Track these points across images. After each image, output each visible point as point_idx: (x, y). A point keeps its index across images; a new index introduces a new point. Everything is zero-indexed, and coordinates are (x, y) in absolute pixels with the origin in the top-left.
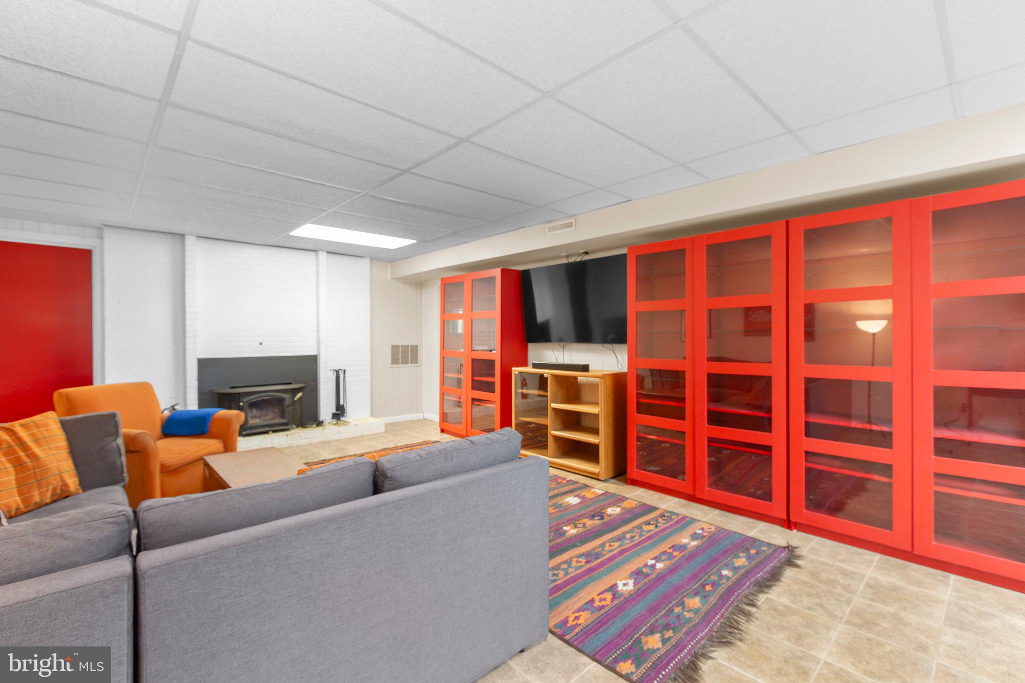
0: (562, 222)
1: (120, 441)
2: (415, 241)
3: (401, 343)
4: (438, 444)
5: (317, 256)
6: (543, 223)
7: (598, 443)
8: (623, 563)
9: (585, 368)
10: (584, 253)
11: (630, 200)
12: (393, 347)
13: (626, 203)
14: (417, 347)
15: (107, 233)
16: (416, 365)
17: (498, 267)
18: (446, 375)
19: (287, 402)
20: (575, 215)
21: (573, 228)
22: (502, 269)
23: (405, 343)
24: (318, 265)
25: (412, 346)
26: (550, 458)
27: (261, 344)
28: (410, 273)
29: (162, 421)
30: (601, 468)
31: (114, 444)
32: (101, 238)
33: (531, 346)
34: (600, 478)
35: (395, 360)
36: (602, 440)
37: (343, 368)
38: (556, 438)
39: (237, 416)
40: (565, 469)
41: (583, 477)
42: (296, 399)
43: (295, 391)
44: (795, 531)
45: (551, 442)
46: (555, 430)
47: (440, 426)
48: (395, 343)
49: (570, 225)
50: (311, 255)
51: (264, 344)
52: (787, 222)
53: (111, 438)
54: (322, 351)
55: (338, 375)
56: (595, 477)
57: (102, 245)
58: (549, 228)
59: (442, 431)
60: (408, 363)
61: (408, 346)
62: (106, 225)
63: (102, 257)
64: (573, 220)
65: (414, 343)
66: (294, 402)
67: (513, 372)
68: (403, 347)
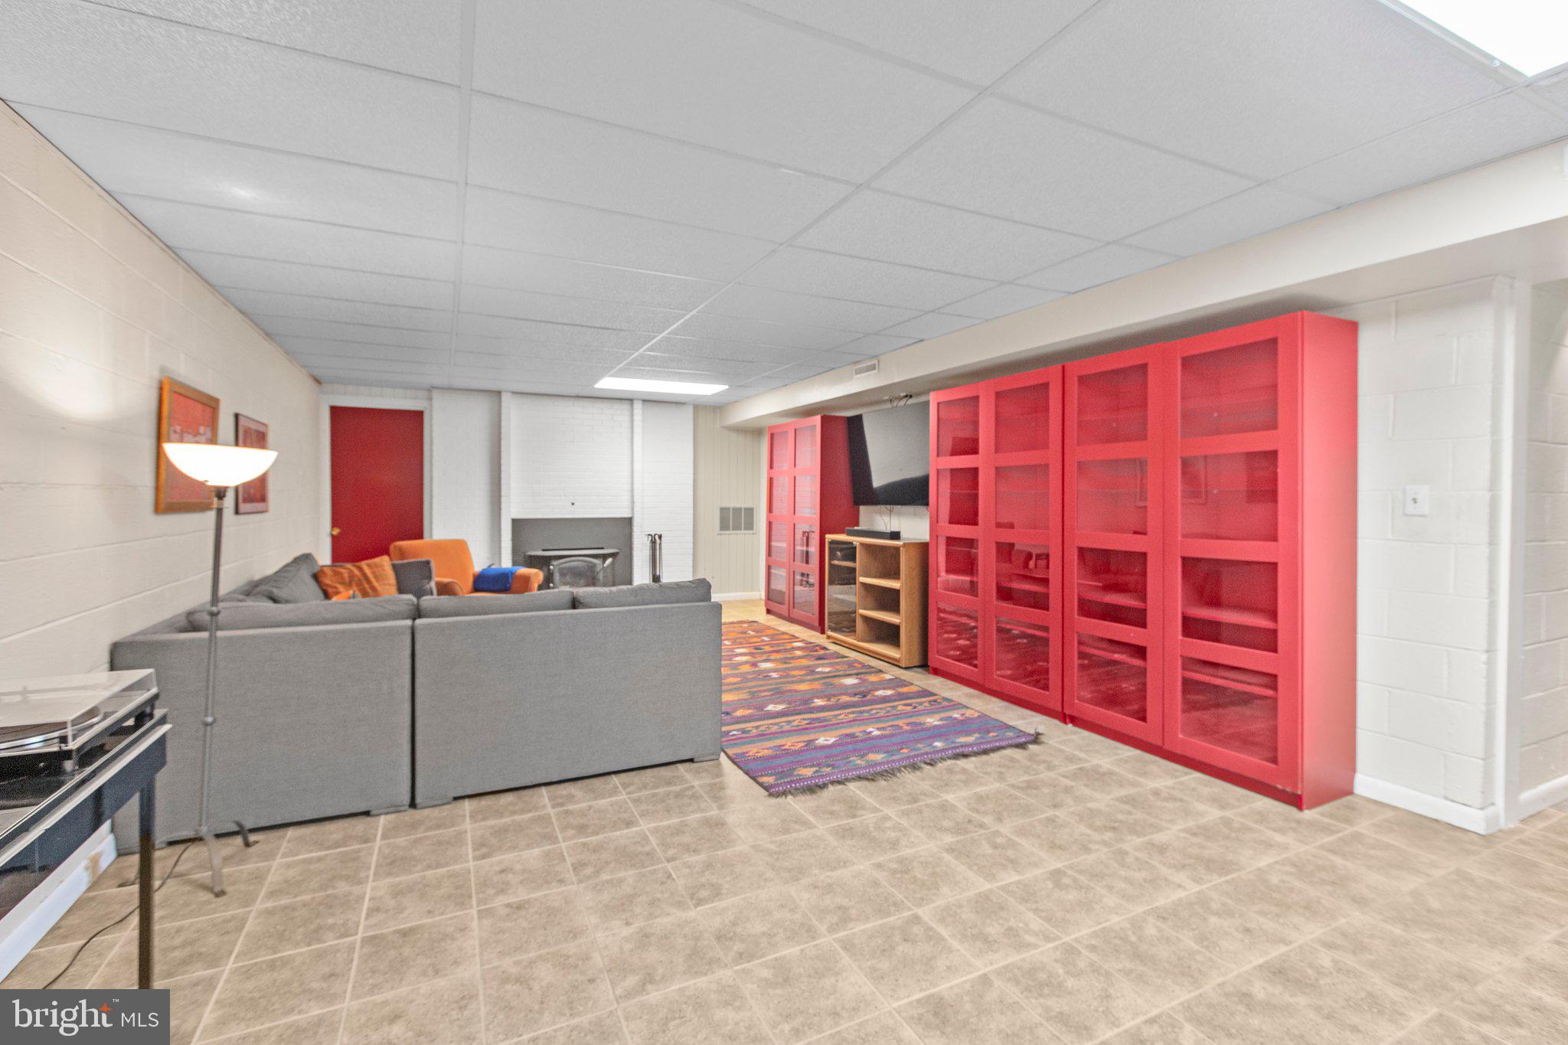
0: (864, 365)
1: (433, 584)
2: (727, 387)
3: (732, 504)
4: (756, 624)
5: (632, 405)
6: (848, 365)
7: (898, 624)
8: (841, 728)
9: (895, 535)
10: (906, 396)
11: (922, 340)
12: (722, 510)
13: (916, 345)
14: (751, 510)
15: (435, 395)
16: (751, 532)
17: (818, 414)
18: (773, 544)
19: (599, 568)
20: (878, 356)
21: (876, 371)
22: (822, 417)
23: (738, 506)
24: (632, 415)
25: (746, 509)
26: (858, 641)
27: (573, 504)
28: (744, 419)
29: (474, 576)
30: (902, 653)
31: (428, 586)
32: (430, 399)
33: (862, 509)
34: (901, 665)
35: (724, 526)
36: (902, 619)
37: (659, 533)
38: (866, 619)
39: (535, 574)
40: (871, 654)
41: (886, 664)
42: (605, 565)
43: (604, 557)
44: (1070, 725)
45: (860, 625)
46: (865, 609)
47: (766, 605)
48: (725, 505)
49: (873, 368)
50: (626, 406)
51: (576, 504)
52: (1063, 367)
53: (426, 581)
54: (635, 513)
55: (655, 542)
56: (894, 663)
57: (431, 405)
58: (856, 370)
59: (769, 612)
60: (741, 529)
61: (741, 509)
62: (434, 388)
63: (431, 419)
64: (875, 361)
65: (749, 505)
66: (603, 567)
67: (827, 540)
68: (734, 509)
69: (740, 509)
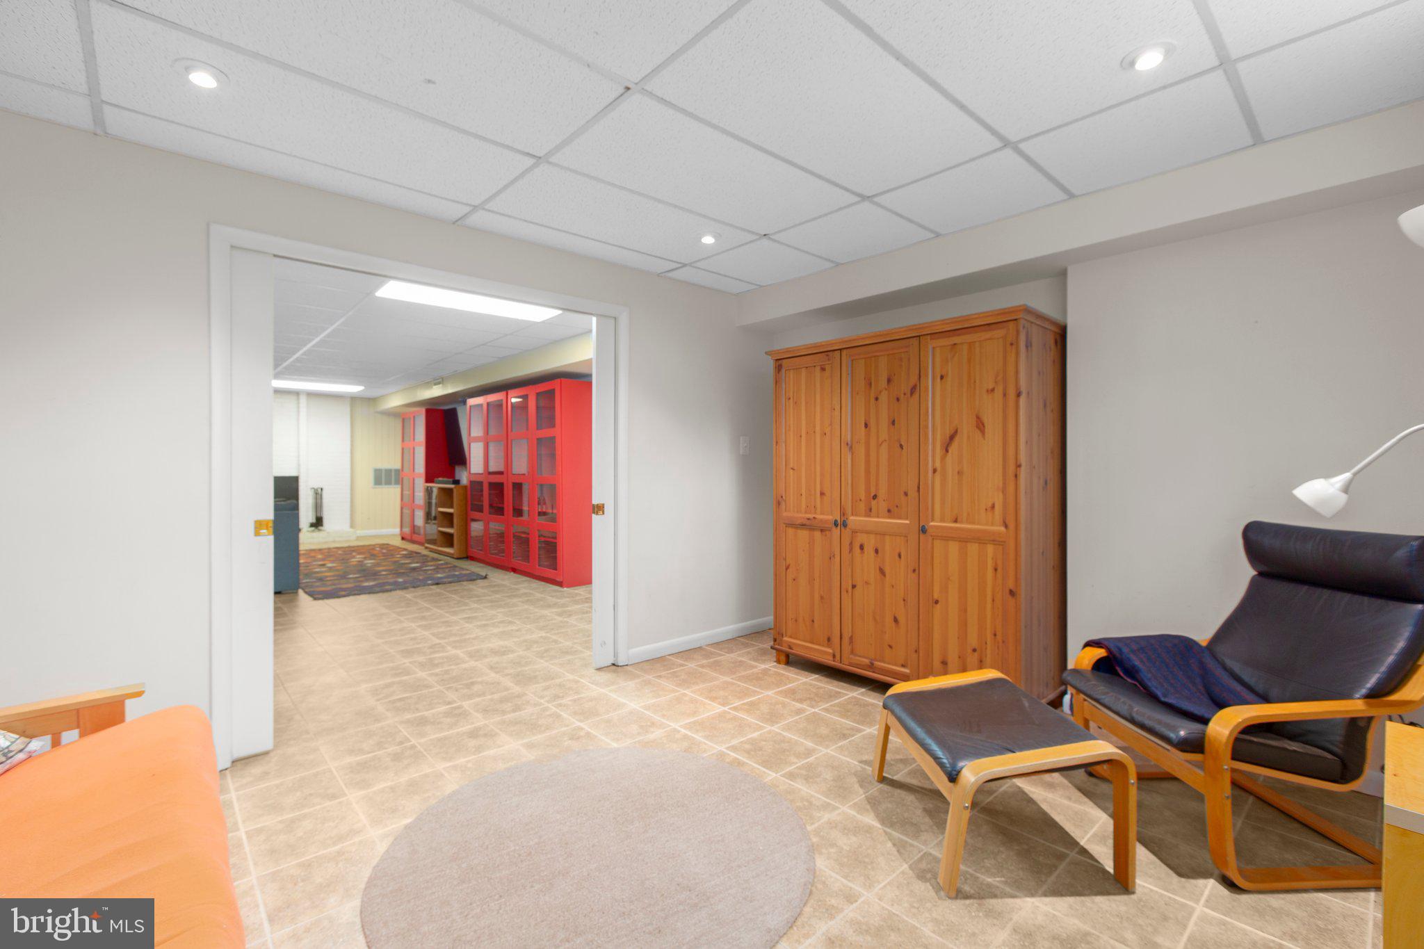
0: (437, 381)
3: (384, 466)
5: (298, 399)
7: (453, 533)
12: (376, 470)
17: (424, 407)
21: (442, 385)
22: (426, 410)
23: (389, 468)
24: (298, 407)
25: (395, 470)
30: (455, 550)
34: (454, 557)
35: (378, 482)
36: (455, 530)
37: (321, 487)
47: (400, 534)
48: (378, 467)
49: (440, 383)
50: (293, 399)
54: (301, 473)
55: (317, 493)
58: (434, 383)
59: (403, 538)
60: (391, 484)
64: (441, 380)
65: (397, 467)
68: (386, 470)
69: (390, 470)
